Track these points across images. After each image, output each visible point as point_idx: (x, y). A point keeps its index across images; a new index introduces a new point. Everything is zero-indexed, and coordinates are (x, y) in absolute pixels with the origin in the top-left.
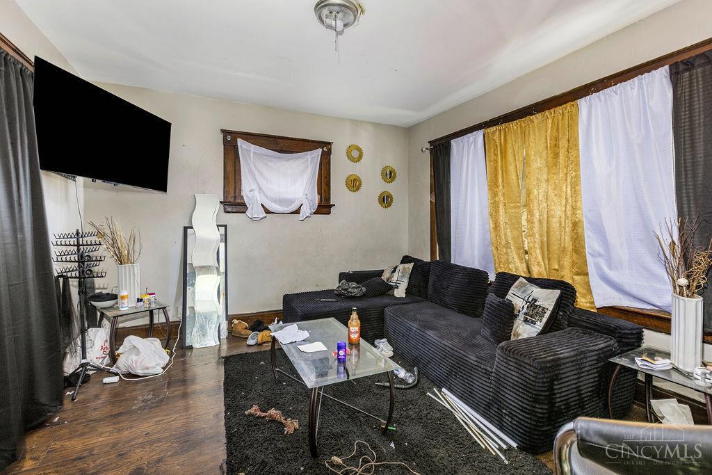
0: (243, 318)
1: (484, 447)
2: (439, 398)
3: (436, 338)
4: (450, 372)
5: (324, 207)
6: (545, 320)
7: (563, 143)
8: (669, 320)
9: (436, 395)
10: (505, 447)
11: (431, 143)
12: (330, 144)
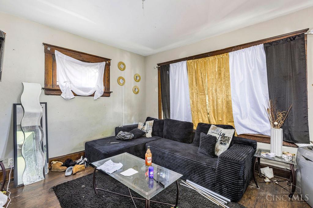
0: (58, 159)
1: (219, 205)
2: (186, 185)
3: (182, 156)
4: (191, 172)
5: (107, 93)
6: (230, 142)
7: (223, 69)
8: (270, 138)
9: (184, 184)
10: (226, 202)
11: (159, 65)
12: (109, 60)
